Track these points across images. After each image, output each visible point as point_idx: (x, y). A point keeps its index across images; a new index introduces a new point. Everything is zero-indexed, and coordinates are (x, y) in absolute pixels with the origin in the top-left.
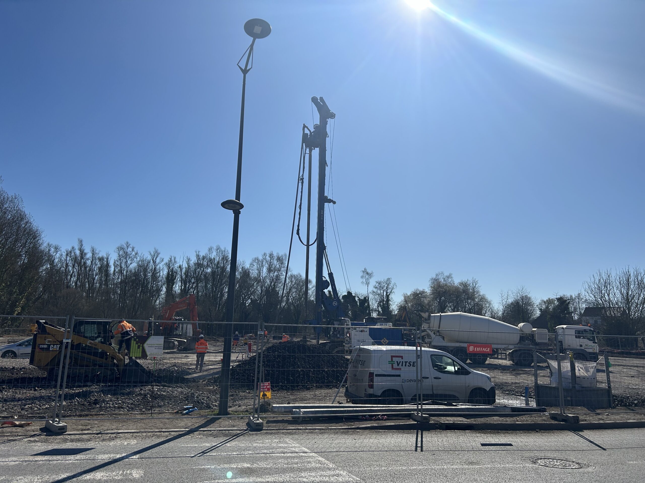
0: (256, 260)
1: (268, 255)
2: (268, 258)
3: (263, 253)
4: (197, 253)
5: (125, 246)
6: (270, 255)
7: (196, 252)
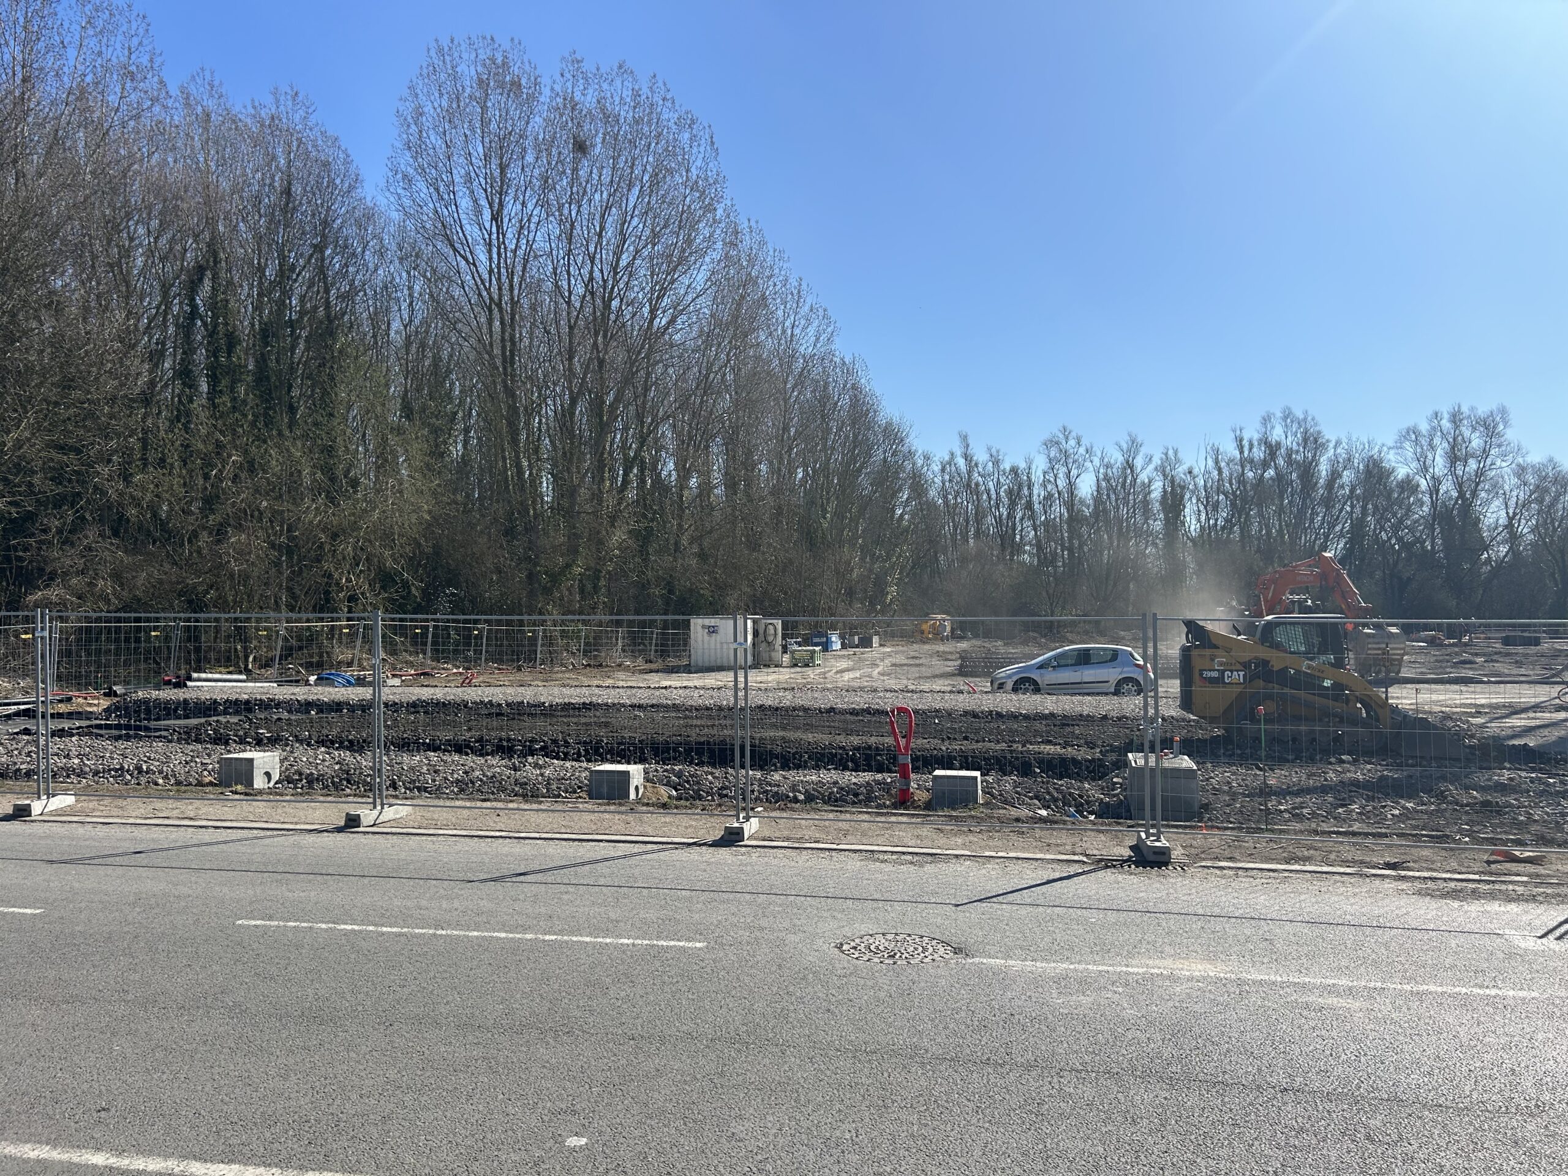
0: (1412, 434)
1: (1446, 416)
2: (1446, 424)
3: (1430, 413)
4: (1238, 432)
5: (1061, 436)
6: (1454, 416)
7: (1234, 431)
